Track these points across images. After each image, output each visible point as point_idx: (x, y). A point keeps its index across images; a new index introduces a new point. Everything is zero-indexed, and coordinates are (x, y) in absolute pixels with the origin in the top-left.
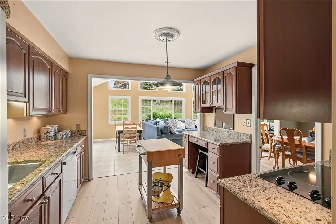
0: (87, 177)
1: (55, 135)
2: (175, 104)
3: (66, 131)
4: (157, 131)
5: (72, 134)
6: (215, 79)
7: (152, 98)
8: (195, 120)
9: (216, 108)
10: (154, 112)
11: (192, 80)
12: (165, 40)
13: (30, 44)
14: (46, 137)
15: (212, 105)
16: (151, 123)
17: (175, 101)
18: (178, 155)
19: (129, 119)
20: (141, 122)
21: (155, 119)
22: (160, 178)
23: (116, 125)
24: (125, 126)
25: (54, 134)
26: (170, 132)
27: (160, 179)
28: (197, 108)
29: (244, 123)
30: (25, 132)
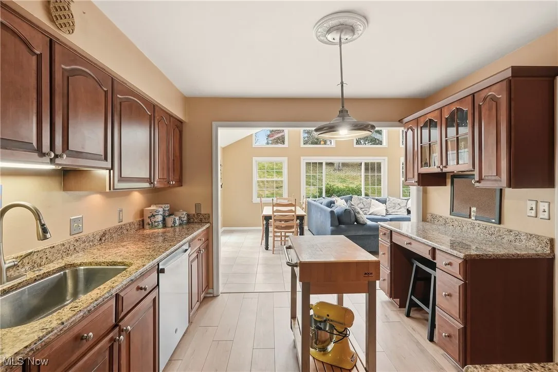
0: (210, 291)
1: (164, 220)
2: (367, 169)
3: (179, 214)
4: (331, 218)
5: (189, 219)
6: (452, 115)
7: (324, 160)
8: (408, 200)
9: (455, 176)
10: (328, 184)
11: (399, 121)
12: (337, 40)
13: (114, 76)
14: (150, 223)
15: (445, 170)
16: (321, 204)
17: (366, 164)
18: (365, 274)
19: (285, 195)
20: (304, 201)
21: (328, 197)
22: (328, 315)
23: (262, 205)
24: (275, 208)
25: (161, 219)
26: (357, 220)
27: (328, 318)
28: (410, 175)
29: (532, 209)
30: (121, 215)
